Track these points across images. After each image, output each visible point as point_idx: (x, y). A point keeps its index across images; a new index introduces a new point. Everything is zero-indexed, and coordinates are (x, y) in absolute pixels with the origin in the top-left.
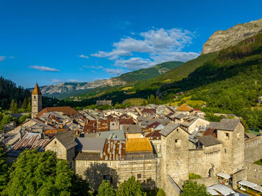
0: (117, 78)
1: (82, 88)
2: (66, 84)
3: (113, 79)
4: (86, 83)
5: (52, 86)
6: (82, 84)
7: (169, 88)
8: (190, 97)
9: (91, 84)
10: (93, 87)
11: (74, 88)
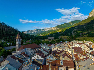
0: (56, 27)
1: (43, 31)
2: (38, 29)
3: (54, 27)
4: (44, 29)
5: (33, 30)
6: (43, 30)
7: (77, 31)
8: (87, 35)
9: (46, 29)
10: (47, 30)
11: (40, 31)
